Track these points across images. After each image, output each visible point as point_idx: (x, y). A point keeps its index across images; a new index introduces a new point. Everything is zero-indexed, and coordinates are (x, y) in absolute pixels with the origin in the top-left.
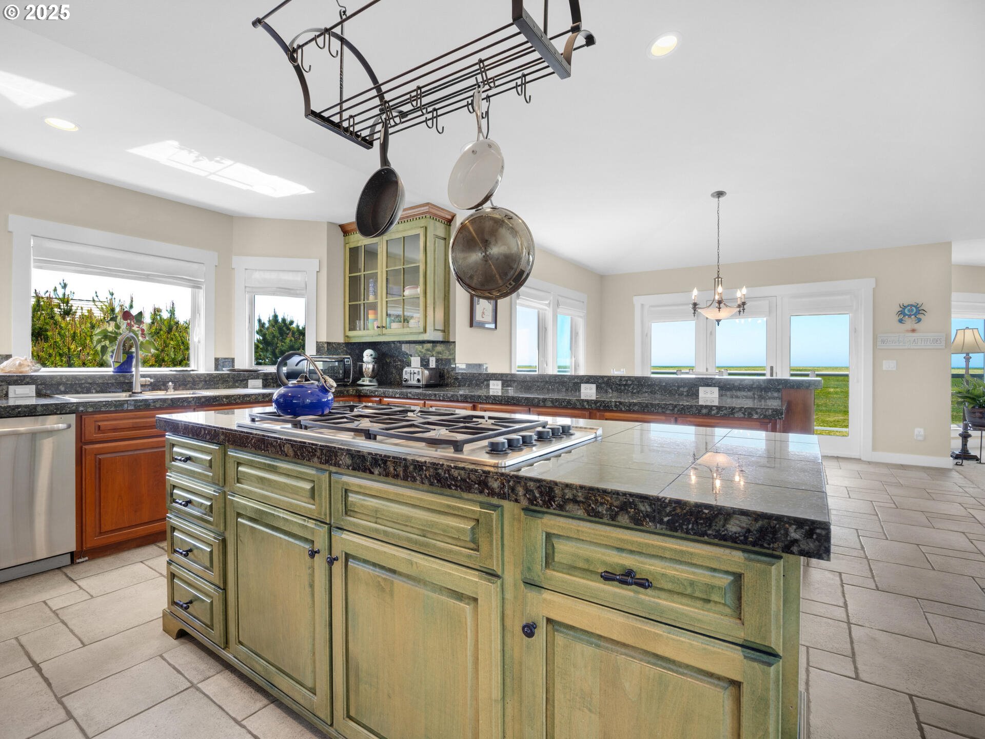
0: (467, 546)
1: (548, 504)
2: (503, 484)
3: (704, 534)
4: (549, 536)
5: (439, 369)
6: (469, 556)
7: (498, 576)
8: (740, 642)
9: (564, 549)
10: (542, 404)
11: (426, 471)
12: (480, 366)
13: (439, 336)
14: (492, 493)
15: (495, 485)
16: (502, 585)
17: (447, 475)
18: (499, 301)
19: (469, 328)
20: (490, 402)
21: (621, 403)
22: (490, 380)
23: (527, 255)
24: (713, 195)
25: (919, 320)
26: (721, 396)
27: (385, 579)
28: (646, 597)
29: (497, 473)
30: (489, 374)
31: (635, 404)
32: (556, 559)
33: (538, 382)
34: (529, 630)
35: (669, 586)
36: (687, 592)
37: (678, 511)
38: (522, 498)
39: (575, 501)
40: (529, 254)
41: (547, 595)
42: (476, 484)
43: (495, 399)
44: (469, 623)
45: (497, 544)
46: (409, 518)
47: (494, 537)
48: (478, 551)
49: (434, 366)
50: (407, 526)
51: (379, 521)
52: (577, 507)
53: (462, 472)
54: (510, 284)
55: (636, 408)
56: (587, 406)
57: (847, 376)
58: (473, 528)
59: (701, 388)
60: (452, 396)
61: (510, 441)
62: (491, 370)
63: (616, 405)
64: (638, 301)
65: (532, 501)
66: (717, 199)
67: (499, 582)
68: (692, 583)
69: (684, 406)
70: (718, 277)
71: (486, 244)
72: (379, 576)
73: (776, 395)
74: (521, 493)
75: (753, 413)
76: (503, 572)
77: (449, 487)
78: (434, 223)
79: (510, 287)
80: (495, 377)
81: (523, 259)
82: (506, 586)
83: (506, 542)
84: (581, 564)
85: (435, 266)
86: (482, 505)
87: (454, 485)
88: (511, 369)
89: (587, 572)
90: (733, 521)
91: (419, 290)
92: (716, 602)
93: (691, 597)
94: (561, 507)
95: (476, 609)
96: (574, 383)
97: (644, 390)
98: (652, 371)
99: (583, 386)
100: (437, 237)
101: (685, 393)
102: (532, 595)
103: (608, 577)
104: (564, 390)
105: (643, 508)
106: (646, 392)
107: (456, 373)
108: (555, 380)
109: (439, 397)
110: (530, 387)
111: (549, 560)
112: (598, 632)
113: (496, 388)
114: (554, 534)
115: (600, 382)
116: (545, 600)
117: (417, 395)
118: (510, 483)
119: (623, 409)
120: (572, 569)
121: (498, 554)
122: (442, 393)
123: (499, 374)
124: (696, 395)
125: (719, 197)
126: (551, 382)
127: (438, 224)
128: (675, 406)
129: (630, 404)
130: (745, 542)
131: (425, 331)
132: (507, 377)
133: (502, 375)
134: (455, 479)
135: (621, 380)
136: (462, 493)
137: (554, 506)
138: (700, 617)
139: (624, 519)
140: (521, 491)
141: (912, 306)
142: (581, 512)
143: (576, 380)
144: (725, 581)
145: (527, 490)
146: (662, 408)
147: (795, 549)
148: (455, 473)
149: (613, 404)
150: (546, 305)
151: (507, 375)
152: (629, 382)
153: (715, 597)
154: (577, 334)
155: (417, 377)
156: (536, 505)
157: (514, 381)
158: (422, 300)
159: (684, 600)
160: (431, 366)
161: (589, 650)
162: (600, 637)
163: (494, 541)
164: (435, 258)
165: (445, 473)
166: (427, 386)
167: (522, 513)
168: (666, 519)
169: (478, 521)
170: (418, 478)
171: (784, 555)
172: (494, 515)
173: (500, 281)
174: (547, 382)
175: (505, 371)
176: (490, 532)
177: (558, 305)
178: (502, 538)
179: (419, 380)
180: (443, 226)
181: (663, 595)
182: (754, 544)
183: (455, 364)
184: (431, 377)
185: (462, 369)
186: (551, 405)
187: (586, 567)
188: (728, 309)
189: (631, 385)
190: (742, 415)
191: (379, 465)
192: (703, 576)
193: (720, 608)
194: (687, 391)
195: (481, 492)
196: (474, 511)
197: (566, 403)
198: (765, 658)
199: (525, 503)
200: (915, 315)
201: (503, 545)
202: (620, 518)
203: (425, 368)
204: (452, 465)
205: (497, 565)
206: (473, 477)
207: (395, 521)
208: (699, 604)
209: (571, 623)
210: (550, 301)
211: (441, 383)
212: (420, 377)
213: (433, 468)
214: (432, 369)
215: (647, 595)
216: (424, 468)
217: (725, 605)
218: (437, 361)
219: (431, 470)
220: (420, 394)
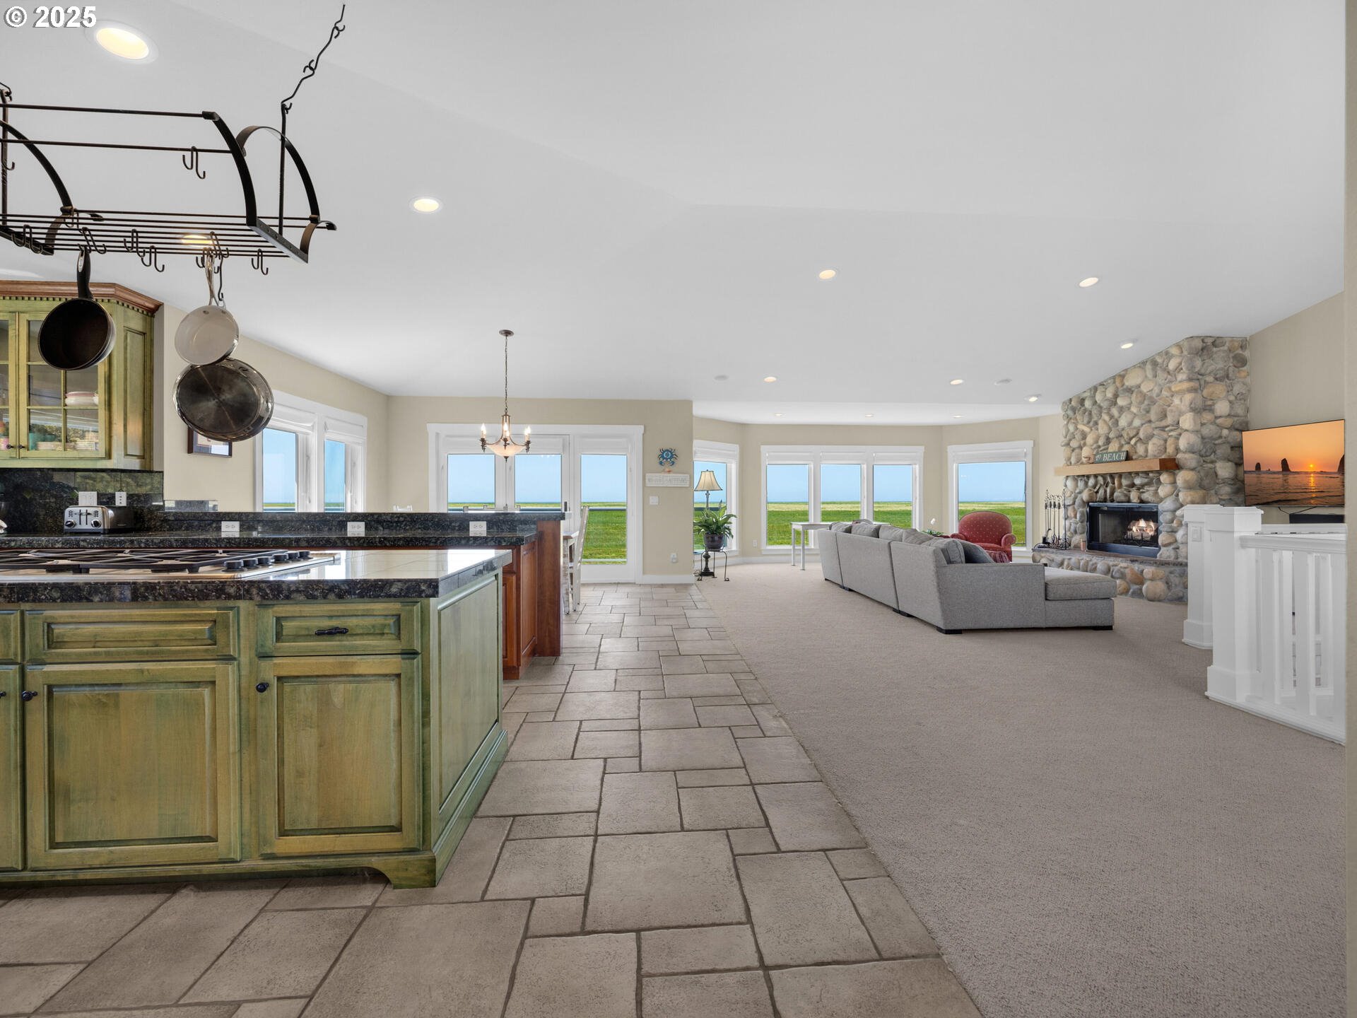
0: (204, 643)
1: (276, 597)
2: (239, 588)
3: (378, 596)
4: (278, 620)
5: (133, 508)
6: (206, 651)
7: (234, 659)
8: (399, 652)
9: (289, 626)
10: (294, 544)
11: (159, 589)
12: (203, 503)
13: (135, 464)
14: (229, 597)
15: (232, 591)
16: (239, 665)
17: (183, 590)
18: (233, 443)
19: (187, 455)
20: (223, 546)
21: (385, 538)
22: (221, 521)
23: (265, 403)
24: (501, 332)
25: (673, 463)
26: (489, 528)
27: (107, 695)
28: (347, 642)
29: (233, 581)
30: (220, 513)
31: (400, 539)
32: (284, 633)
33: (292, 521)
34: (262, 687)
35: (361, 631)
36: (371, 632)
37: (365, 585)
38: (256, 596)
39: (298, 591)
40: (267, 402)
41: (276, 661)
42: (213, 592)
43: (229, 543)
44: (207, 704)
45: (234, 635)
46: (139, 634)
47: (231, 629)
48: (215, 644)
49: (124, 504)
50: (135, 641)
51: (98, 644)
52: (299, 595)
53: (200, 585)
54: (249, 429)
55: (401, 543)
56: (349, 544)
57: (624, 510)
58: (210, 629)
59: (471, 523)
60: (162, 541)
61: (245, 562)
62: (222, 508)
63: (380, 542)
64: (432, 428)
65: (263, 597)
66: (505, 337)
67: (236, 663)
68: (373, 626)
69: (446, 538)
70: (506, 415)
71: (219, 390)
72: (99, 694)
73: (533, 526)
74: (254, 593)
75: (502, 541)
76: (239, 654)
77: (186, 599)
78: (125, 312)
79: (248, 431)
80: (230, 517)
81: (261, 406)
82: (242, 667)
83: (242, 633)
84: (303, 632)
85: (126, 370)
86: (218, 609)
87: (190, 597)
88: (254, 505)
89: (307, 637)
90: (394, 586)
91: (98, 399)
92: (387, 634)
93: (373, 634)
94: (287, 597)
95: (213, 691)
96: (339, 522)
97: (417, 527)
98: (450, 508)
99: (350, 524)
100: (129, 330)
101: (457, 528)
102: (265, 664)
103: (321, 633)
104: (326, 529)
105: (343, 588)
106: (419, 528)
107: (166, 513)
108: (315, 519)
109: (139, 545)
110: (282, 527)
111: (279, 637)
112: (316, 673)
113: (230, 530)
114: (282, 617)
115: (369, 519)
116: (275, 664)
117: (97, 543)
118: (246, 587)
119: (388, 544)
120: (296, 637)
121: (234, 642)
122: (143, 539)
123: (236, 513)
124: (467, 529)
125: (507, 336)
126: (309, 521)
127: (131, 313)
128: (438, 539)
129: (395, 539)
130: (400, 596)
131: (109, 455)
132: (248, 516)
133: (240, 514)
134: (191, 591)
135: (392, 517)
136: (198, 602)
137: (282, 597)
138: (378, 644)
139: (332, 596)
140: (254, 591)
141: (667, 450)
142: (302, 598)
143: (341, 518)
144: (391, 621)
145: (260, 589)
146: (427, 541)
147: (423, 595)
148: (193, 587)
149: (377, 540)
150: (308, 428)
151: (247, 514)
152: (401, 519)
153: (386, 631)
154: (354, 464)
155: (92, 519)
156: (267, 599)
157: (259, 521)
158: (102, 414)
159: (370, 638)
160: (118, 504)
161: (309, 688)
162: (318, 676)
163: (231, 633)
164: (126, 359)
165: (181, 588)
166: (113, 531)
167: (256, 608)
168: (357, 592)
169: (215, 621)
170: (150, 597)
171: (419, 599)
172: (231, 613)
173: (234, 427)
174: (304, 521)
175: (246, 507)
176: (227, 627)
177: (326, 428)
178: (238, 630)
179: (96, 524)
180: (139, 316)
181: (358, 637)
182: (404, 596)
183: (164, 501)
184: (116, 520)
185: (171, 508)
186: (306, 544)
187: (307, 633)
188: (514, 447)
189: (403, 521)
190: (494, 544)
191: (101, 593)
192: (380, 621)
193: (390, 636)
194: (459, 526)
195: (218, 598)
196: (211, 614)
197: (324, 542)
198: (412, 656)
199: (258, 599)
200: (670, 458)
201: (239, 635)
202: (329, 597)
203: (109, 507)
204: (189, 581)
205: (234, 651)
206: (210, 587)
207: (119, 641)
208: (379, 637)
209: (296, 674)
210: (315, 423)
211: (138, 526)
212: (98, 519)
213: (168, 586)
214: (120, 508)
215: (348, 641)
216: (158, 587)
217: (391, 634)
218: (129, 497)
219: (166, 588)
220: (104, 542)
